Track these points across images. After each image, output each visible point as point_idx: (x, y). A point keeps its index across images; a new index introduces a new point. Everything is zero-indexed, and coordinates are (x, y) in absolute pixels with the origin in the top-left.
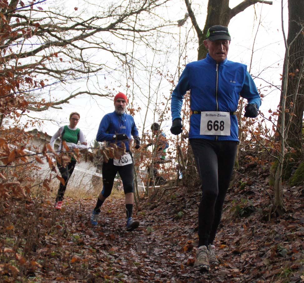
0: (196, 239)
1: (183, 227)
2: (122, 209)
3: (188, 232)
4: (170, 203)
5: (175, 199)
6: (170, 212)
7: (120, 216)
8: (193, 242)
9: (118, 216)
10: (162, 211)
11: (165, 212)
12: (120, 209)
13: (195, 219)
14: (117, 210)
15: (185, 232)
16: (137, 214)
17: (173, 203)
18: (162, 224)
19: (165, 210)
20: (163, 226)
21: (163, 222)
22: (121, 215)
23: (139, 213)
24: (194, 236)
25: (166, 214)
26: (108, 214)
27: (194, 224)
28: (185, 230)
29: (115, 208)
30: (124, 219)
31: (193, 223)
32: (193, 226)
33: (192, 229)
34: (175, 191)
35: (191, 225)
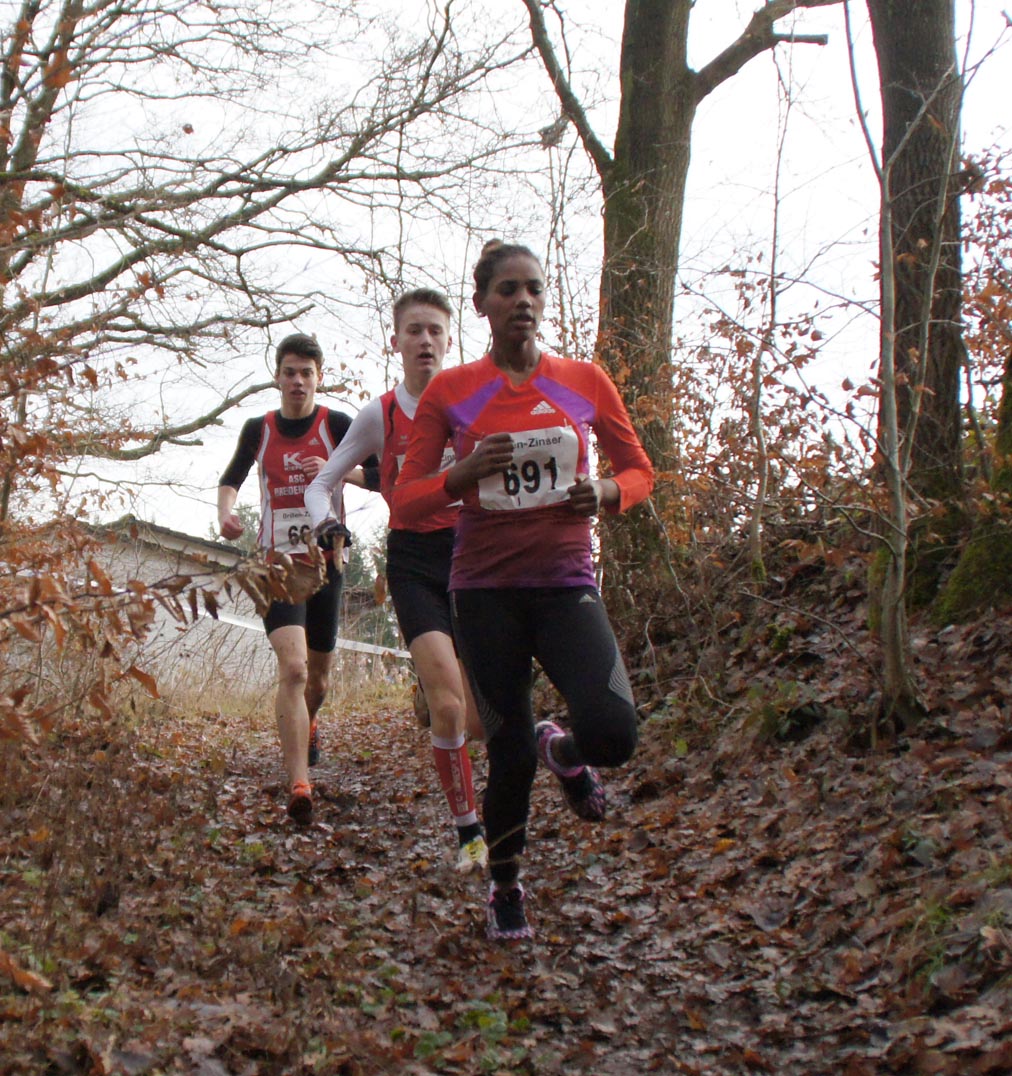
0: (637, 826)
2: (406, 745)
3: (613, 806)
4: (553, 712)
7: (397, 768)
8: (626, 837)
9: (391, 769)
12: (398, 744)
14: (389, 747)
22: (401, 765)
24: (633, 817)
26: (360, 763)
27: (631, 775)
29: (385, 742)
30: (409, 776)
31: (629, 771)
32: (627, 782)
33: (625, 792)
35: (622, 780)
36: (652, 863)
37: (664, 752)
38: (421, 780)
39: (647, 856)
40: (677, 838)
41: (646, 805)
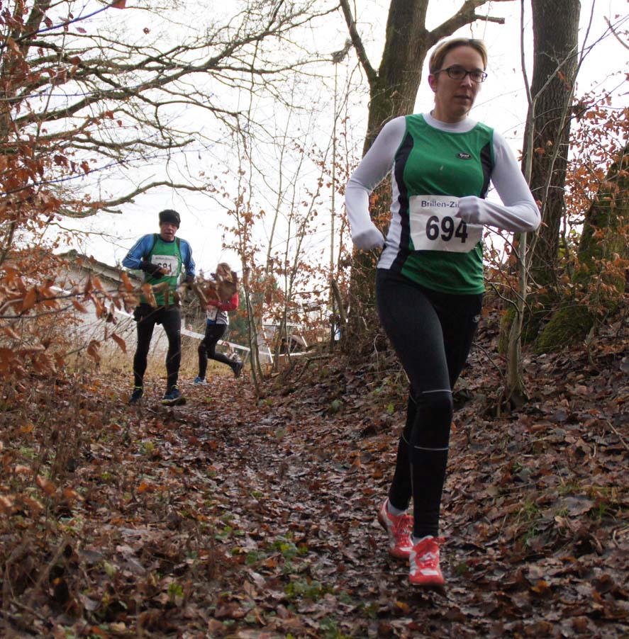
0: (364, 450)
1: (342, 427)
2: (231, 396)
3: (351, 438)
4: (317, 383)
5: (327, 377)
6: (317, 400)
7: (226, 408)
8: (359, 455)
9: (222, 408)
10: (303, 398)
11: (308, 401)
12: (226, 395)
13: (363, 412)
14: (221, 396)
15: (345, 437)
16: (257, 404)
17: (324, 385)
18: (303, 422)
19: (309, 397)
20: (304, 425)
21: (306, 419)
22: (228, 406)
23: (262, 401)
24: (362, 444)
25: (310, 404)
26: (205, 403)
27: (361, 422)
28: (346, 433)
29: (218, 394)
30: (233, 413)
31: (360, 420)
32: (359, 425)
33: (357, 431)
34: (327, 363)
35: (356, 424)
36: (373, 470)
37: (380, 410)
38: (240, 416)
39: (370, 466)
40: (387, 457)
41: (370, 439)
